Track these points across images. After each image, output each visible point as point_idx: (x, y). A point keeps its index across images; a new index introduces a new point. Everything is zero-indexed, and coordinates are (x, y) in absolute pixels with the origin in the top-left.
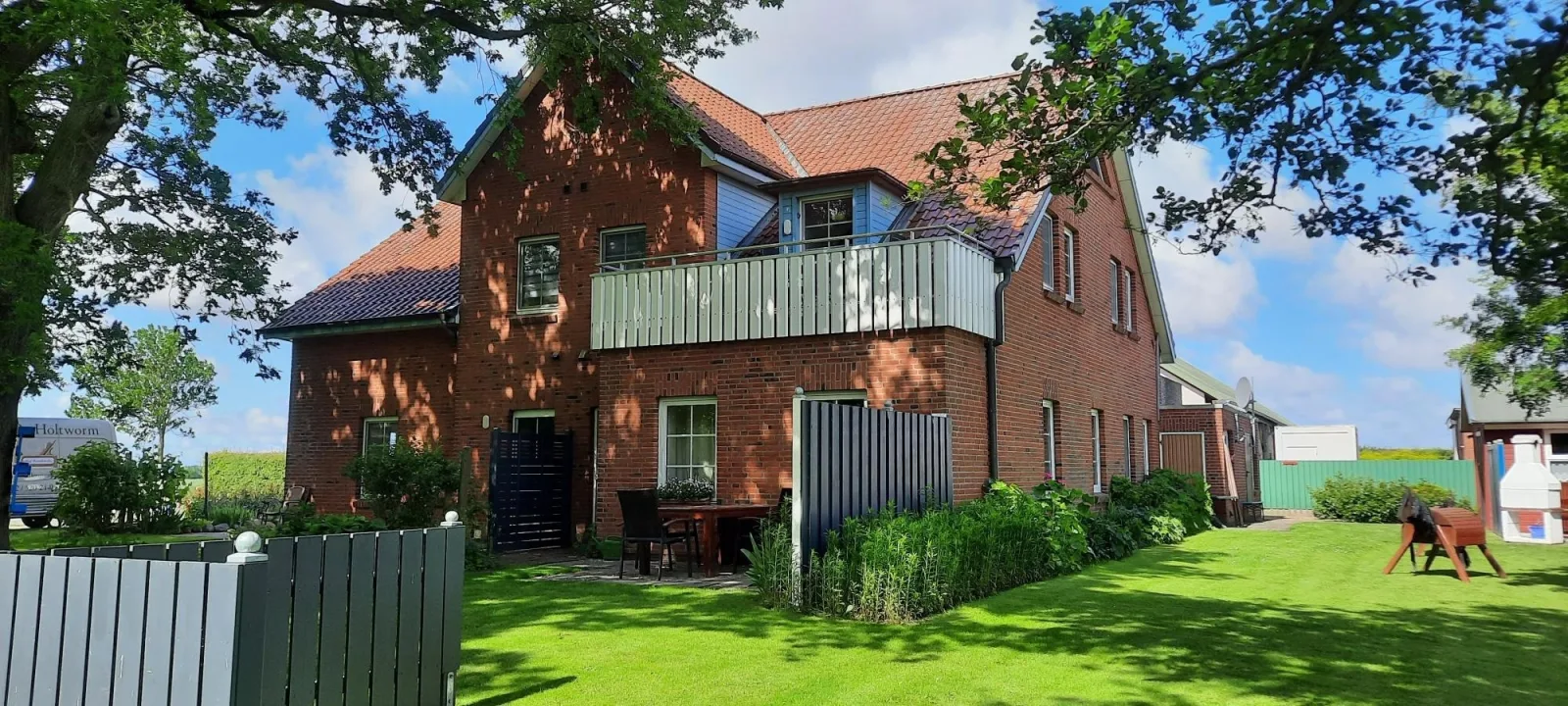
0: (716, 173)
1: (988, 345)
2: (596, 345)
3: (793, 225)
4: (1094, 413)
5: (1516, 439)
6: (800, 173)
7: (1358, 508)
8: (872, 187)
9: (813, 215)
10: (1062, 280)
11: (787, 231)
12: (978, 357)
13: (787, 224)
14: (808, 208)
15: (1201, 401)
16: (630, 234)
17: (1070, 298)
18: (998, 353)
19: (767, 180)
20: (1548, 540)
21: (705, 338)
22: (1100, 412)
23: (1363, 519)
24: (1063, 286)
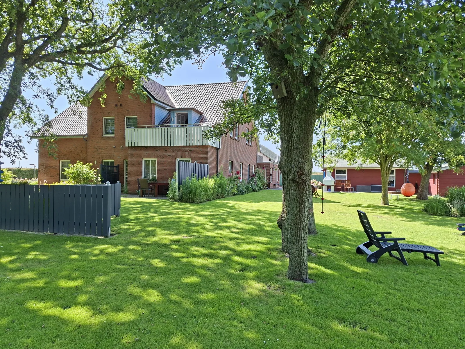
0: (155, 105)
1: (217, 149)
2: (127, 145)
4: (241, 163)
5: (327, 170)
6: (177, 107)
8: (192, 111)
10: (235, 134)
11: (173, 120)
12: (215, 151)
13: (173, 118)
14: (177, 115)
15: (268, 161)
17: (236, 138)
18: (219, 151)
20: (331, 192)
21: (154, 145)
22: (243, 163)
24: (235, 135)
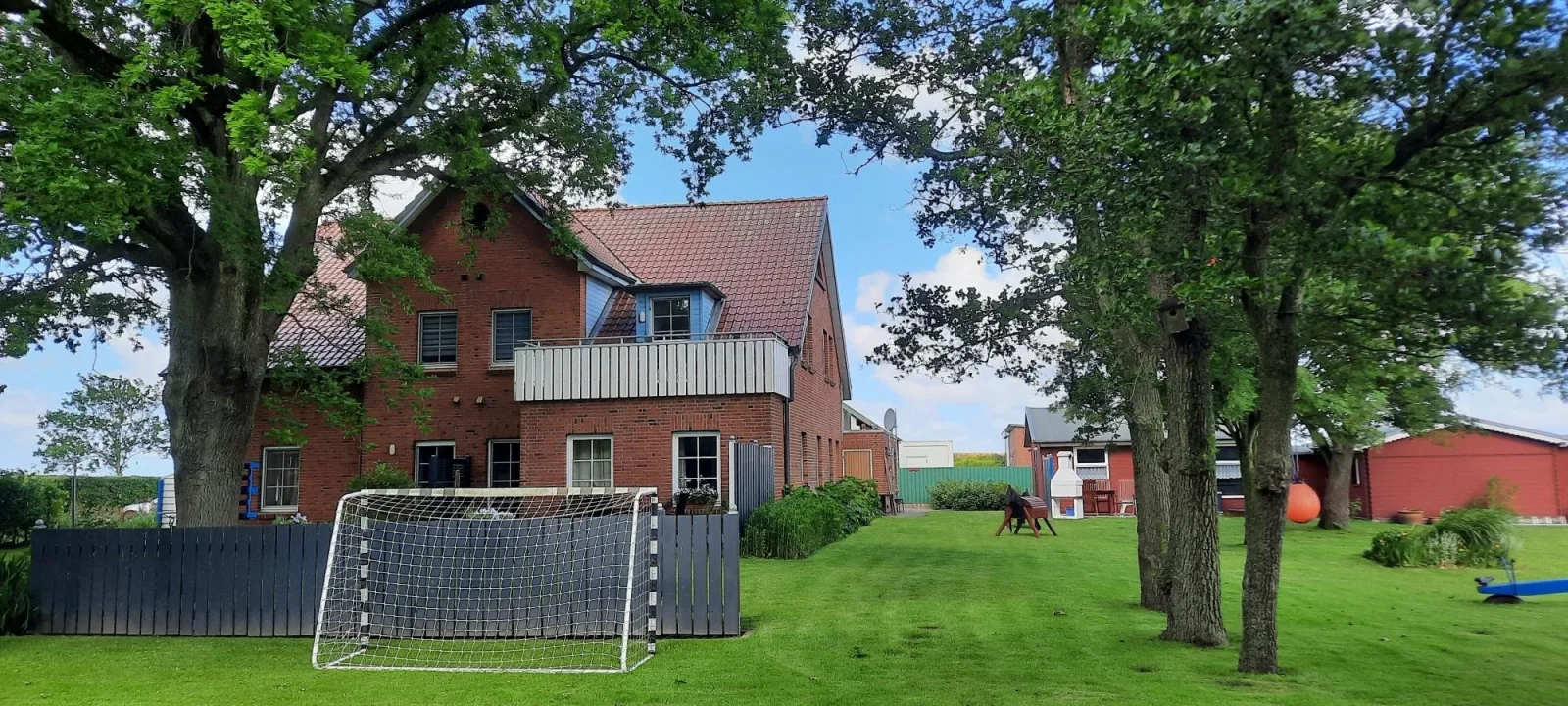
0: (588, 275)
1: (785, 402)
3: (646, 314)
4: (817, 439)
5: (1060, 453)
7: (963, 500)
8: (703, 294)
9: (660, 308)
10: (806, 352)
11: (642, 319)
12: (777, 409)
13: (642, 314)
14: (656, 304)
16: (516, 314)
17: (809, 364)
18: (791, 406)
19: (626, 284)
20: (1075, 517)
21: (605, 396)
22: (820, 438)
23: (964, 508)
24: (807, 356)
